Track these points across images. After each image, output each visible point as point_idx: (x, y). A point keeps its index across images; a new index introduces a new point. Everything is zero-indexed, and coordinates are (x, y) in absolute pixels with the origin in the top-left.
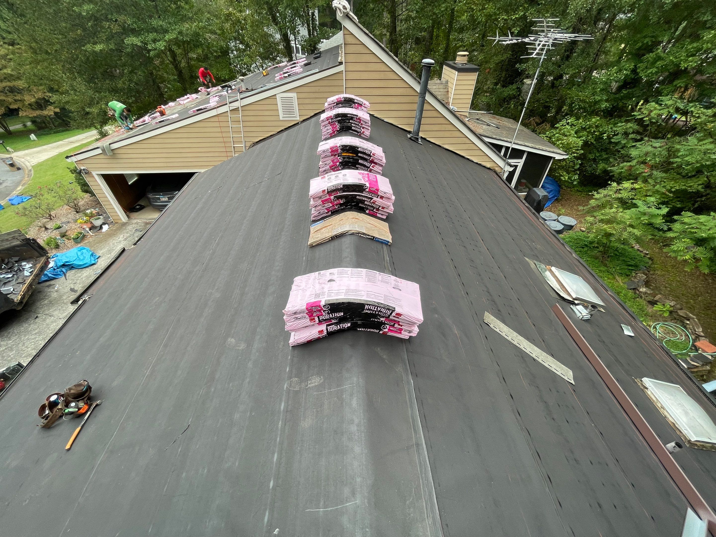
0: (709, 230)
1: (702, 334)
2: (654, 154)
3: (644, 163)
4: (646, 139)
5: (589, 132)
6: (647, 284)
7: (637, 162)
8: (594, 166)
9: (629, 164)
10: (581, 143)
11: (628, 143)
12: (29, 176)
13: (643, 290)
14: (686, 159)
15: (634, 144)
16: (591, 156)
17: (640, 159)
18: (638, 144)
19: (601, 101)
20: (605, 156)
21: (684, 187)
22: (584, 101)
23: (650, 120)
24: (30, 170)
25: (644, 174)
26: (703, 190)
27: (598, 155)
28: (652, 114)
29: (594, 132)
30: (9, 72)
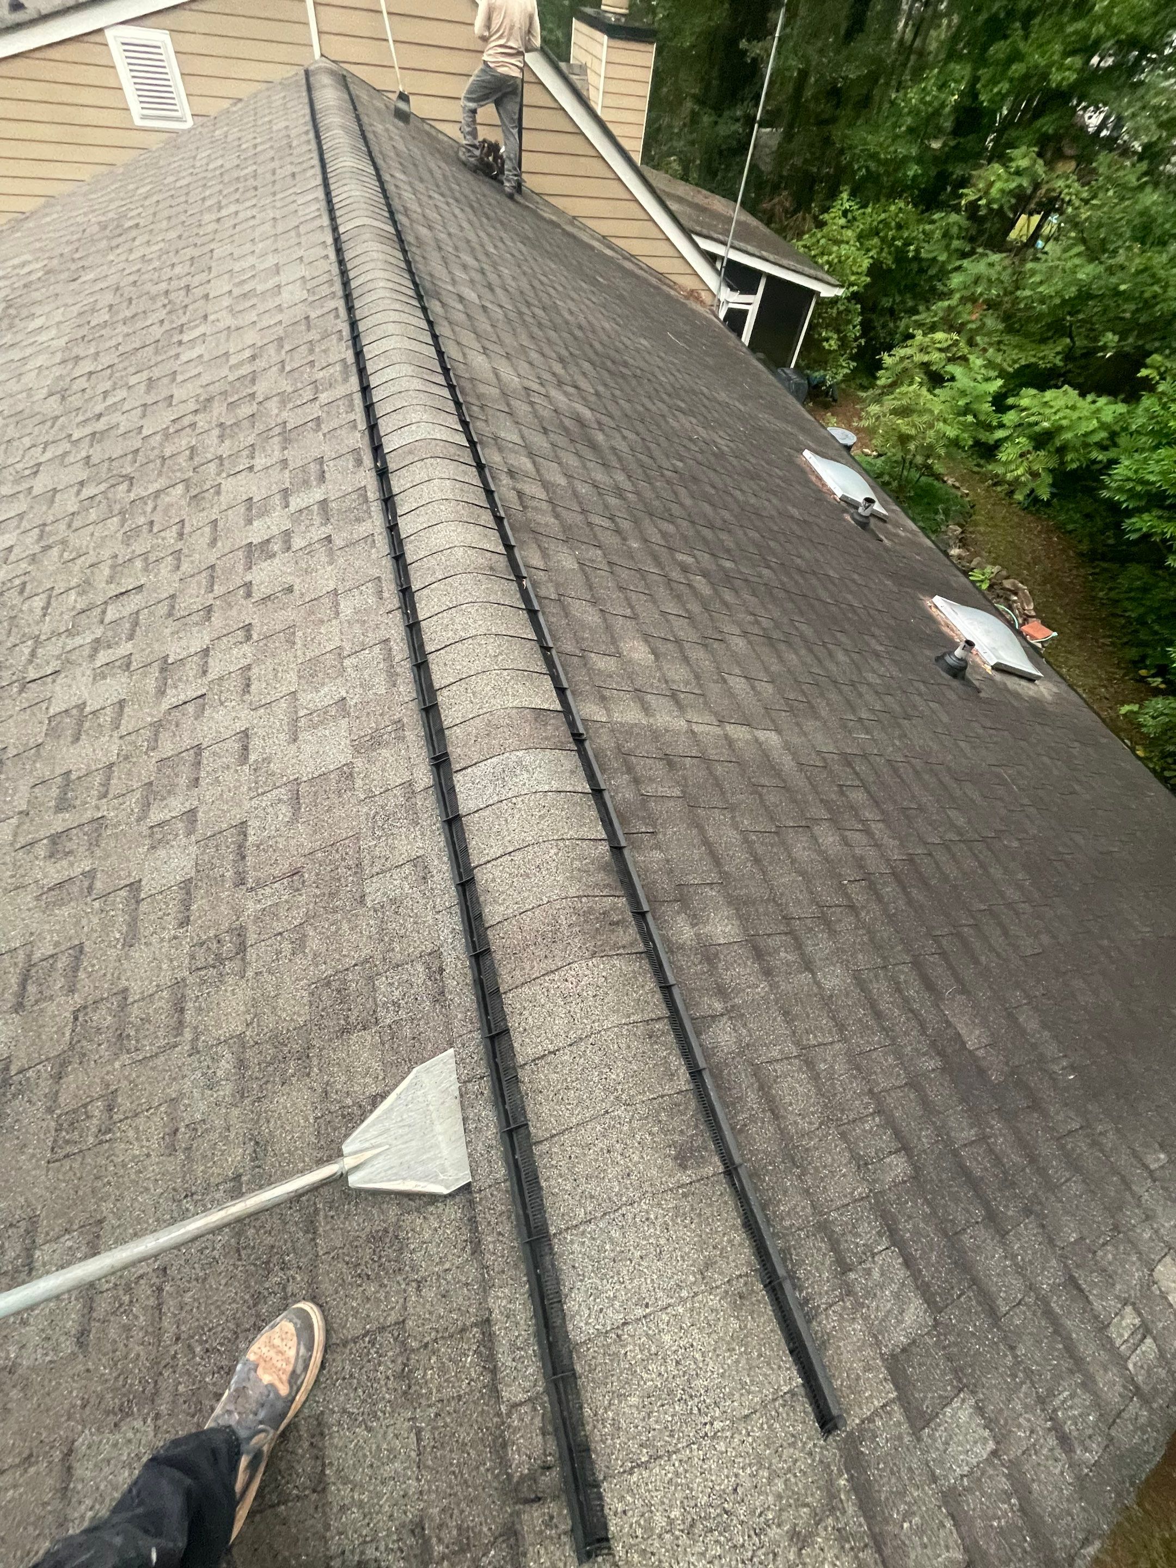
0: (1055, 413)
1: (1033, 613)
2: (990, 280)
3: (973, 299)
4: (980, 250)
5: (883, 240)
6: (963, 542)
7: (962, 298)
8: (891, 325)
9: (946, 303)
10: (866, 263)
11: (949, 261)
13: (955, 552)
14: (1040, 289)
15: (958, 263)
16: (886, 303)
17: (967, 293)
18: (966, 263)
19: (906, 159)
20: (910, 303)
21: (1033, 360)
22: (874, 156)
23: (988, 205)
25: (970, 326)
26: (1060, 364)
27: (898, 299)
28: (994, 192)
29: (894, 239)
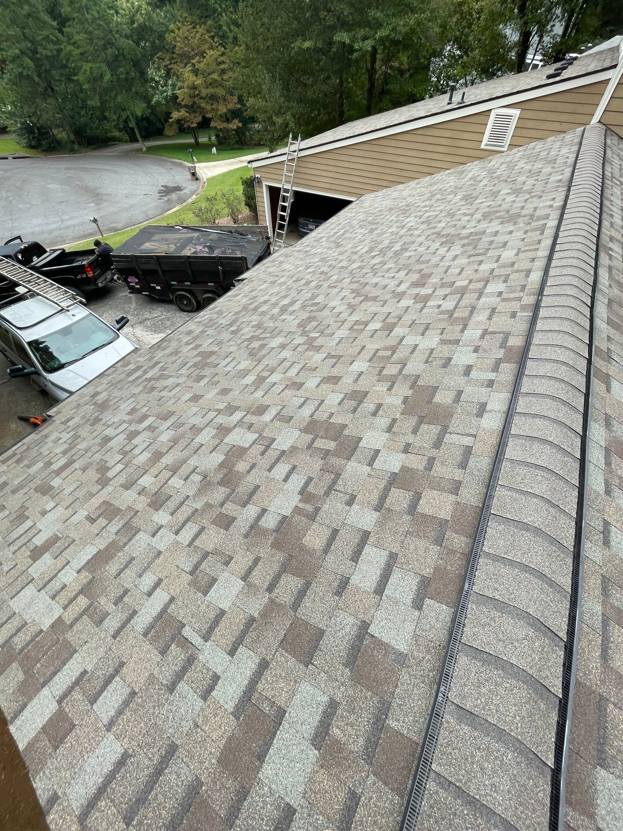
12: (203, 187)
24: (205, 183)
30: (216, 77)
